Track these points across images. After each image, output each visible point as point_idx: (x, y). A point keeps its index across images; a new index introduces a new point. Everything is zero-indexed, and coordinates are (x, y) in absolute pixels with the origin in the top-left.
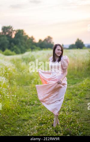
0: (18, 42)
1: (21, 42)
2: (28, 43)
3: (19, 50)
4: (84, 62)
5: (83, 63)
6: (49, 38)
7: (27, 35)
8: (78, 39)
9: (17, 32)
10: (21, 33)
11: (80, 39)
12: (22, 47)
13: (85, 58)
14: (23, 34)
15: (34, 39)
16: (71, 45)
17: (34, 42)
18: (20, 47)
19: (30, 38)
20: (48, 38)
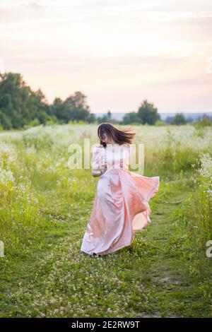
0: (8, 102)
1: (13, 102)
2: (28, 105)
3: (8, 121)
4: (157, 152)
5: (154, 155)
6: (77, 95)
7: (27, 85)
8: (145, 102)
9: (5, 78)
10: (15, 82)
11: (149, 102)
12: (15, 112)
13: (160, 145)
14: (18, 84)
15: (43, 97)
16: (127, 114)
17: (43, 103)
18: (10, 115)
19: (33, 94)
20: (74, 95)
